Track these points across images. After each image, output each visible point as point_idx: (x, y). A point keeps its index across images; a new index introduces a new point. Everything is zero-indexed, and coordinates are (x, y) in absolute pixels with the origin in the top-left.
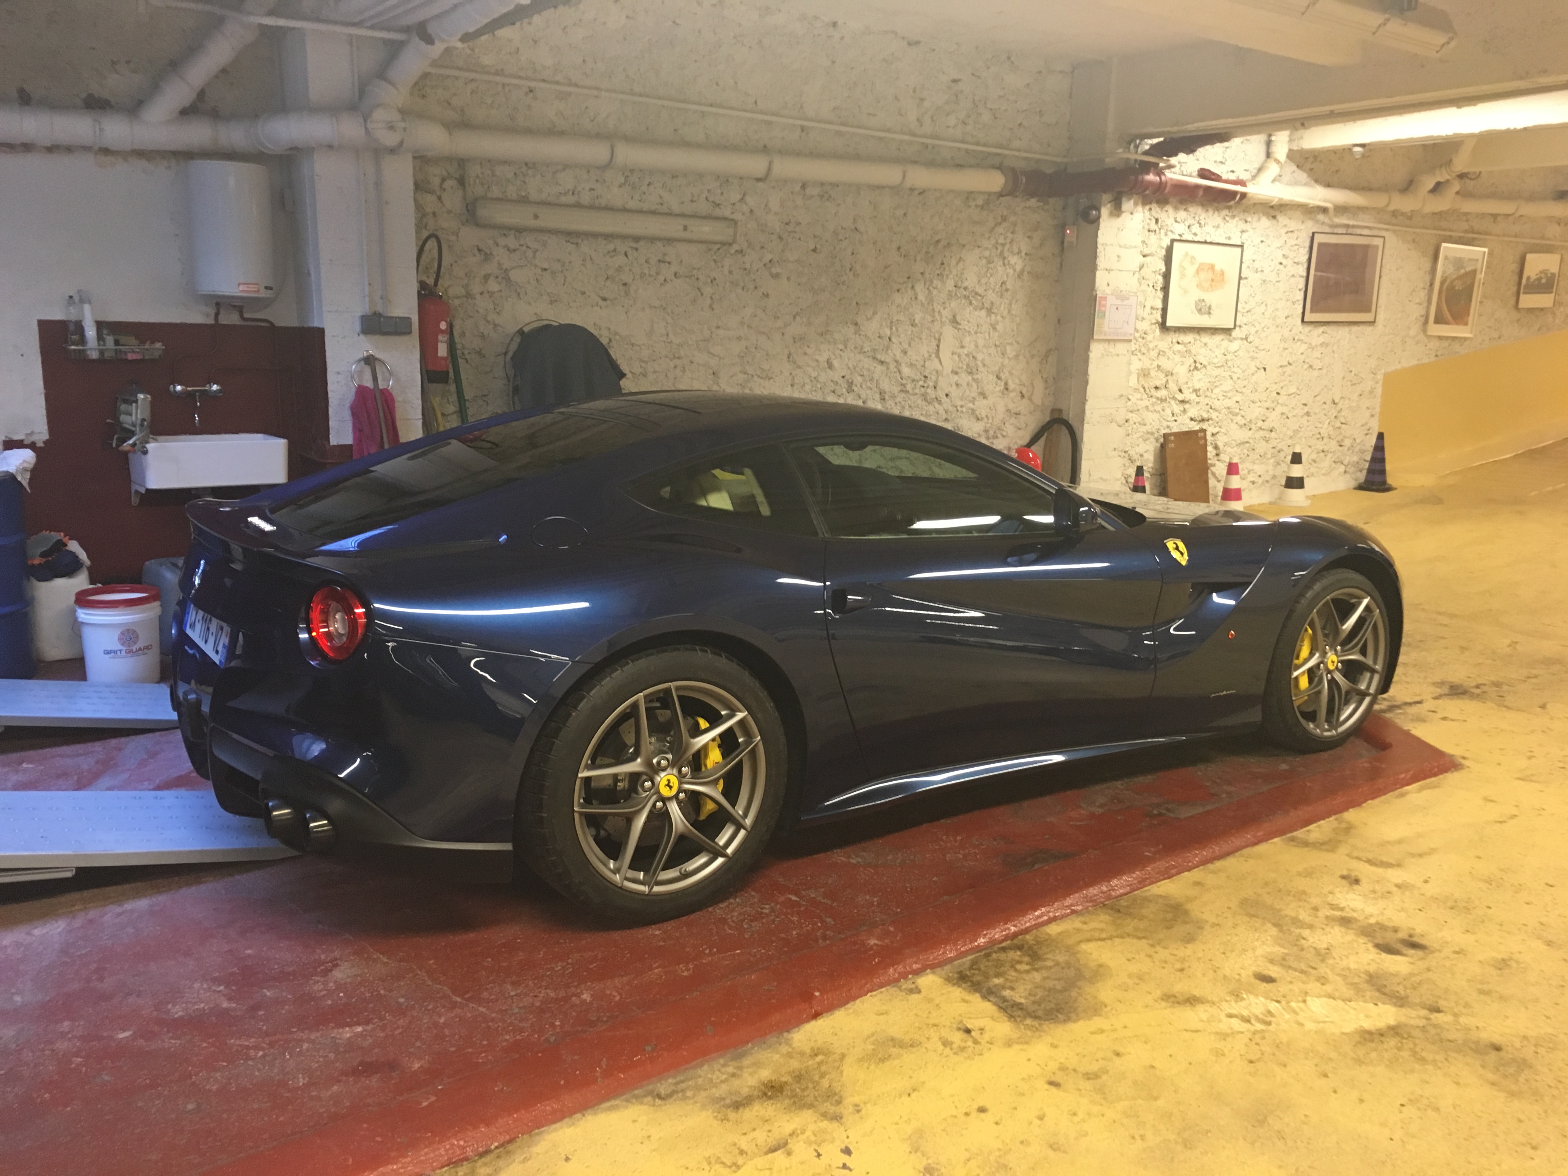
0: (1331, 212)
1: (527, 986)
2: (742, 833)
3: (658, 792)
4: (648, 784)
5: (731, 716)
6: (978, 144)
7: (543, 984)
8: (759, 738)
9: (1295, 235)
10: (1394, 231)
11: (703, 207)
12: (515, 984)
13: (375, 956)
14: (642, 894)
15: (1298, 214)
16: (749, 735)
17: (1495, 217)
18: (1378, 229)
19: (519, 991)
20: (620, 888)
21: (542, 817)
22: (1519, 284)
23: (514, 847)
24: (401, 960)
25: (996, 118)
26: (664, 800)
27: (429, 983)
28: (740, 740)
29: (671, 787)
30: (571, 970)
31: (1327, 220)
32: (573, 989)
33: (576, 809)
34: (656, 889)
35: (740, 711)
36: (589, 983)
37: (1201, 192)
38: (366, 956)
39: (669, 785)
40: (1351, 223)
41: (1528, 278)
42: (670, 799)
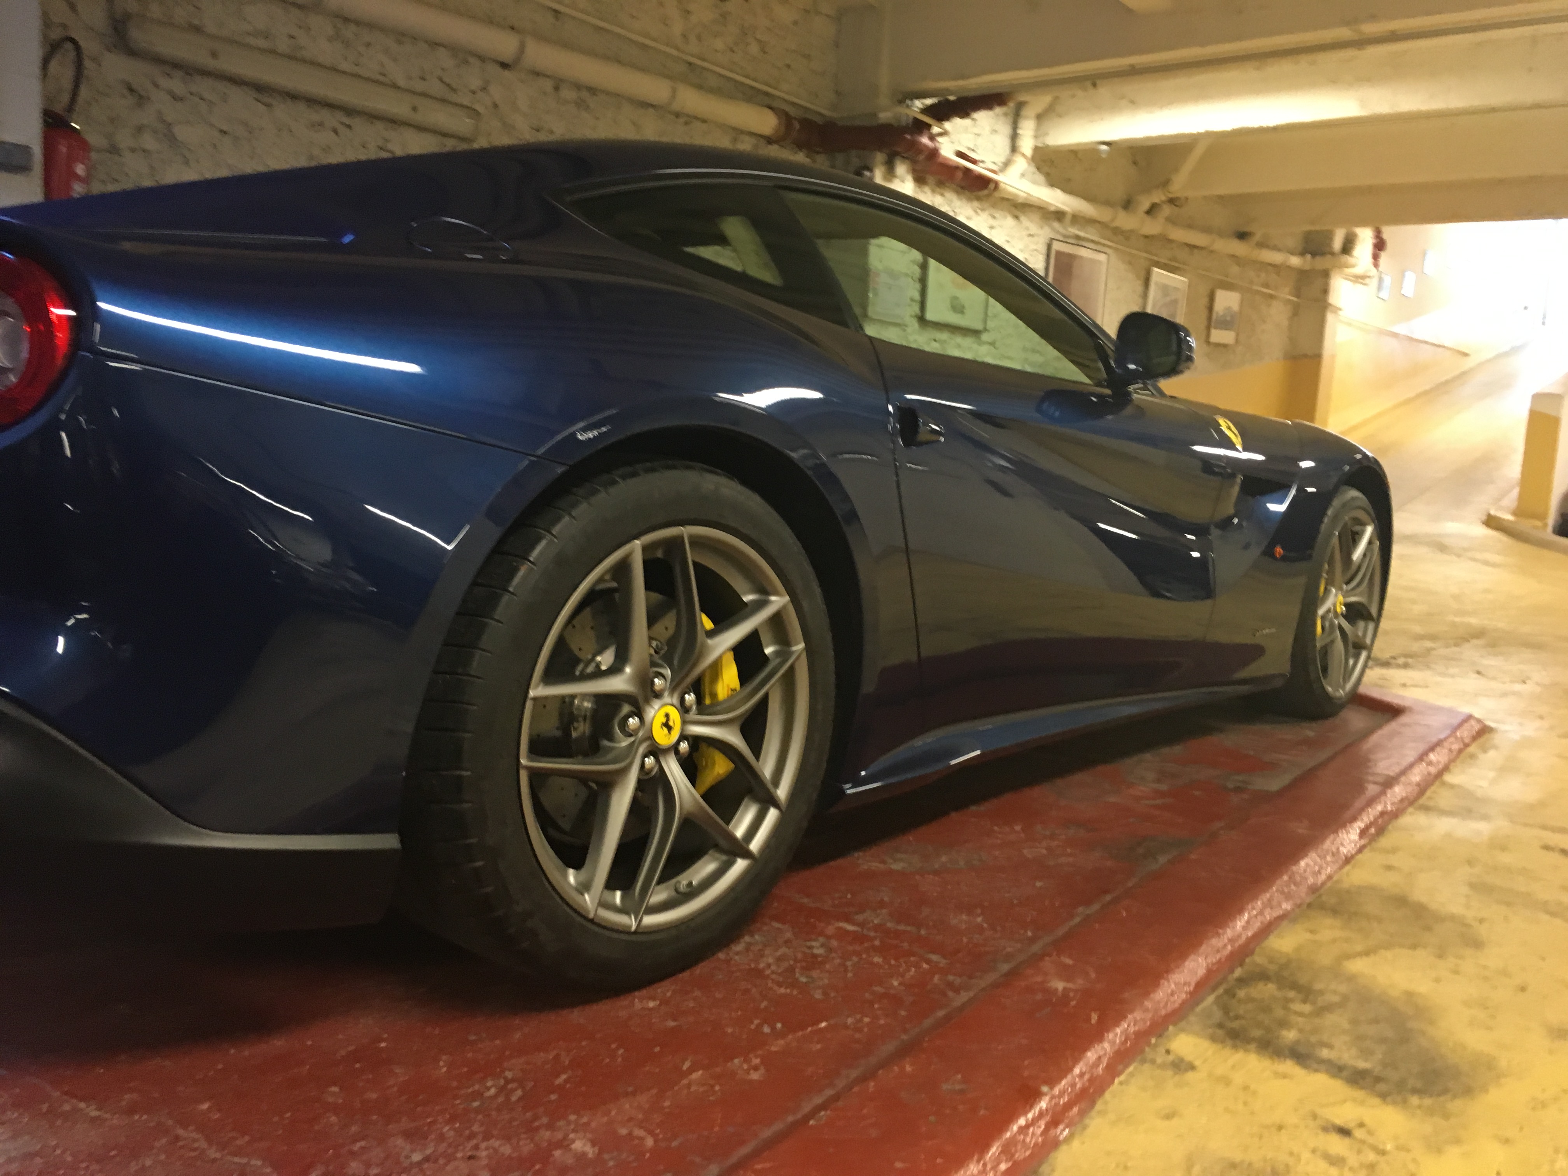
0: (1068, 218)
1: (442, 1138)
2: (773, 814)
3: (650, 737)
4: (633, 722)
5: (760, 605)
6: (747, 77)
7: (476, 1128)
8: (801, 646)
9: (1036, 239)
10: (1116, 249)
11: (436, 88)
12: (414, 1136)
13: (67, 1107)
14: (625, 931)
15: (1036, 217)
16: (783, 640)
17: (1192, 247)
18: (1104, 245)
19: (428, 1152)
20: (592, 921)
21: (460, 777)
22: (1210, 318)
23: (402, 842)
24: (131, 1110)
25: (765, 52)
26: (656, 751)
27: (213, 1153)
28: (768, 651)
29: (670, 728)
30: (519, 1093)
31: (1061, 230)
32: (547, 1134)
33: (523, 761)
34: (650, 920)
35: (776, 593)
36: (573, 1117)
37: (959, 175)
38: (45, 1107)
39: (667, 725)
40: (1082, 234)
41: (1217, 313)
42: (665, 751)
